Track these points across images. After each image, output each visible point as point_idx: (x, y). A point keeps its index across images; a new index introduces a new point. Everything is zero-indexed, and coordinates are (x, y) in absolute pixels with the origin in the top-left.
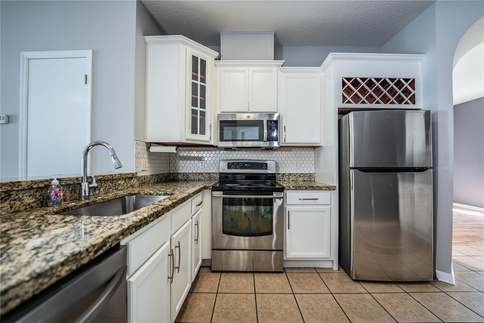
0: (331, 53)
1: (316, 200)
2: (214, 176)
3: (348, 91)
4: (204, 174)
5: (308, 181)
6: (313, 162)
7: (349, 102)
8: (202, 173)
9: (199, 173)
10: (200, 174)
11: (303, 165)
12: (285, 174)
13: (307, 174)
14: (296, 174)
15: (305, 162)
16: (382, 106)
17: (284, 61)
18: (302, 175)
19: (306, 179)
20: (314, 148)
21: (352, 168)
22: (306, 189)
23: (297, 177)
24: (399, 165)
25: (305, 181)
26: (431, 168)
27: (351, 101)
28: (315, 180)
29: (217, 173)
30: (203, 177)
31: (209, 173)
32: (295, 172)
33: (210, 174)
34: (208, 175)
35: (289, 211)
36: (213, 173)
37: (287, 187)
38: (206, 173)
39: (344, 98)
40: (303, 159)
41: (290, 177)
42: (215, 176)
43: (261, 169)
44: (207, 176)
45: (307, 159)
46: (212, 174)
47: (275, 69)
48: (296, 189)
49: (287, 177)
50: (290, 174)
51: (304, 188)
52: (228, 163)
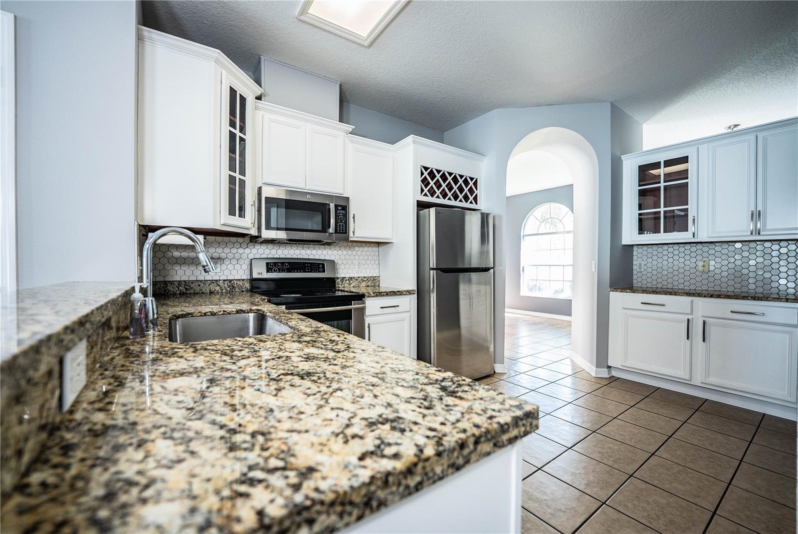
0: (412, 135)
1: (396, 308)
2: (238, 284)
3: (425, 182)
4: (221, 282)
5: (371, 286)
6: (377, 262)
7: (425, 195)
8: (217, 280)
9: (210, 280)
10: (214, 283)
11: (366, 266)
12: (345, 278)
13: (371, 277)
14: (359, 277)
15: (368, 262)
16: (453, 203)
17: (354, 127)
18: (365, 279)
19: (369, 284)
20: (379, 244)
21: (433, 269)
22: (387, 294)
23: (360, 282)
24: (460, 266)
25: (368, 286)
26: (492, 268)
27: (428, 193)
28: (379, 285)
29: (243, 280)
30: (219, 288)
31: (230, 281)
32: (356, 275)
33: (232, 282)
34: (229, 284)
35: (369, 324)
36: (237, 280)
37: (366, 294)
38: (224, 280)
39: (422, 190)
40: (366, 258)
41: (351, 282)
42: (241, 284)
43: (316, 272)
44: (226, 285)
45: (370, 258)
46: (236, 282)
47: (342, 134)
48: (377, 296)
49: (348, 281)
50: (351, 278)
51: (385, 294)
52: (267, 264)
